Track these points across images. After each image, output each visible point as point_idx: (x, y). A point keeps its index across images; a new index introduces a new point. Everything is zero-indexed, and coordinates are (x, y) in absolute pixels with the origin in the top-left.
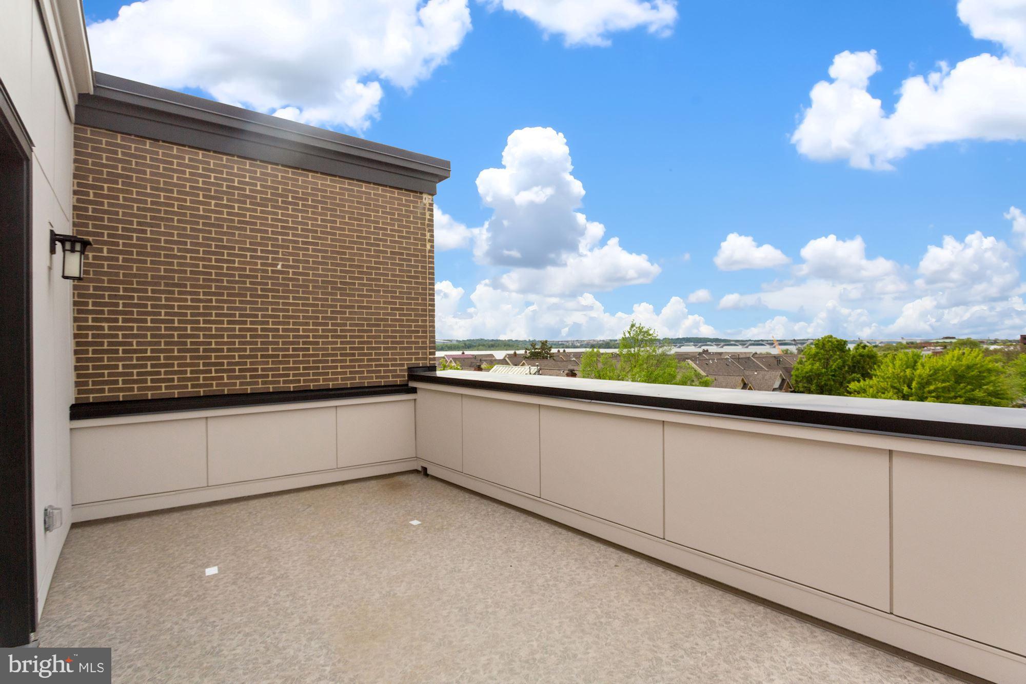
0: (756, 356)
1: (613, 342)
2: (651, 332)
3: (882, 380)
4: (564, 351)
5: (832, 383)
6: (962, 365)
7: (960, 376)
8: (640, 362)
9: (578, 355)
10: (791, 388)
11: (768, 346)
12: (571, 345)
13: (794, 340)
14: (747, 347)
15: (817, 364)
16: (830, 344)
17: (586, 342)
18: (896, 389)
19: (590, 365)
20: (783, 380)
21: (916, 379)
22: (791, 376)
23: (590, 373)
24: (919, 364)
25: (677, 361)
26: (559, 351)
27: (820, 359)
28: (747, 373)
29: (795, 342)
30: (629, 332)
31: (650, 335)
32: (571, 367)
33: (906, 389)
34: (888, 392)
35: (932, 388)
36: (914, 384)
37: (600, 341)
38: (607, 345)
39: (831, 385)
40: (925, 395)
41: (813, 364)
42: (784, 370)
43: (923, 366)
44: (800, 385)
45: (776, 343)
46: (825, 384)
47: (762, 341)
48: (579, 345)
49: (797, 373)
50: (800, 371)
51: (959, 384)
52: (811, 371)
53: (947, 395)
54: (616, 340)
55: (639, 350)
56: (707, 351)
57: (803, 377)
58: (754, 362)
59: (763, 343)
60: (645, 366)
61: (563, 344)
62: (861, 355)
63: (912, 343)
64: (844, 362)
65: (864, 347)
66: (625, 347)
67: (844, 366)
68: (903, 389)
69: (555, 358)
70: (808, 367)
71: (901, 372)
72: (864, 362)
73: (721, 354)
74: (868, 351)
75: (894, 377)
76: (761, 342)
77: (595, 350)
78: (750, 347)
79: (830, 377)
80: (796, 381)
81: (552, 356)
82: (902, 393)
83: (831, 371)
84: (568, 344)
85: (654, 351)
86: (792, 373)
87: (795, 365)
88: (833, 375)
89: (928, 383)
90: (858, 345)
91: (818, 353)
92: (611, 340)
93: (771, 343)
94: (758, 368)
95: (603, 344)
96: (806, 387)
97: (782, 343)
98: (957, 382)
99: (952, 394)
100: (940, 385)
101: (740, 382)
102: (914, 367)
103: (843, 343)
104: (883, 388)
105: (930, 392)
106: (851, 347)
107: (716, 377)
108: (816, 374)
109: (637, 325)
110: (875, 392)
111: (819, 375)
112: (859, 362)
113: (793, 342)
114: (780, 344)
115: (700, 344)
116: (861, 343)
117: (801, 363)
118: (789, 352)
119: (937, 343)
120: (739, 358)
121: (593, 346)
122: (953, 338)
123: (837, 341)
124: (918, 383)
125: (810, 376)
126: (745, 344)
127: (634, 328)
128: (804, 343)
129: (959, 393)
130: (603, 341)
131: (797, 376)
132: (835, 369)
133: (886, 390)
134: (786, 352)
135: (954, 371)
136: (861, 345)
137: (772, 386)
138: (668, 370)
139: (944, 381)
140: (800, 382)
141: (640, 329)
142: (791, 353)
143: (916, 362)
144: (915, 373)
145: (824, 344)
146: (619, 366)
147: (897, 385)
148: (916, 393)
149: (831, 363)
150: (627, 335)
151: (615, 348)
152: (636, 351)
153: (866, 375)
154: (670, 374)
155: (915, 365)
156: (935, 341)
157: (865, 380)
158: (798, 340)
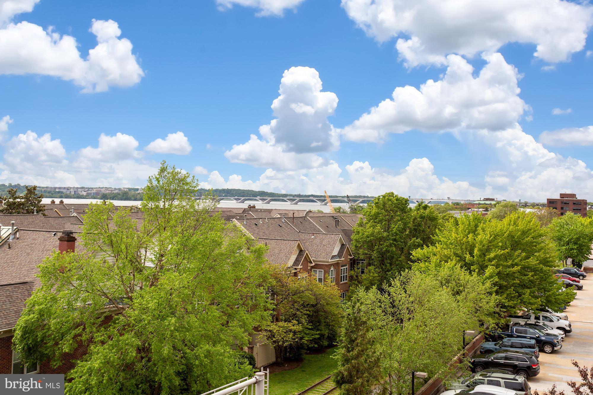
0: (311, 215)
1: (133, 192)
2: (189, 180)
3: (445, 246)
4: (62, 202)
5: (394, 249)
6: (518, 230)
7: (516, 242)
8: (172, 222)
9: (81, 209)
10: (351, 256)
11: (319, 203)
12: (73, 193)
13: (348, 197)
14: (296, 204)
15: (379, 227)
16: (390, 203)
17: (95, 191)
18: (458, 257)
19: (96, 226)
20: (343, 245)
21: (477, 245)
22: (351, 240)
23: (96, 237)
24: (479, 228)
25: (223, 221)
26: (53, 202)
27: (381, 221)
28: (303, 236)
29: (349, 199)
30: (158, 179)
31: (187, 184)
32: (69, 227)
33: (468, 257)
34: (451, 260)
35: (492, 255)
36: (476, 251)
37: (115, 189)
38: (125, 195)
39: (392, 251)
40: (486, 264)
41: (374, 227)
42: (343, 234)
43: (483, 230)
44: (361, 251)
45: (328, 200)
46: (386, 250)
47: (312, 196)
48: (85, 194)
49: (357, 237)
50: (360, 234)
51: (515, 250)
52: (372, 235)
53: (505, 263)
54: (137, 189)
55: (171, 205)
56: (254, 207)
57: (364, 242)
58: (310, 223)
59: (315, 199)
60: (179, 229)
61: (62, 192)
62: (422, 217)
63: (458, 204)
64: (405, 224)
65: (425, 207)
66: (151, 199)
67: (404, 229)
68: (466, 257)
69: (46, 213)
70: (369, 230)
71: (464, 237)
72: (426, 224)
73: (270, 211)
74: (430, 212)
75: (457, 243)
76: (311, 198)
77: (108, 202)
78: (299, 203)
79: (391, 242)
80: (356, 246)
81: (41, 210)
82: (465, 261)
83: (393, 235)
84: (68, 193)
85: (192, 207)
86: (352, 237)
87: (355, 227)
88: (395, 240)
89: (488, 250)
90: (419, 205)
91: (378, 213)
92: (130, 189)
93: (322, 199)
94: (316, 232)
95: (119, 194)
96: (366, 254)
97: (335, 200)
98: (514, 249)
99: (510, 263)
100: (500, 252)
101: (296, 248)
102: (474, 231)
103: (404, 202)
104: (446, 256)
105: (490, 260)
106: (412, 206)
107: (268, 241)
108: (377, 239)
109: (170, 170)
110: (438, 261)
111: (381, 239)
112: (419, 225)
113: (346, 199)
114: (333, 201)
115: (243, 198)
116: (422, 203)
117: (361, 225)
118: (341, 210)
119: (480, 204)
120: (294, 218)
121: (104, 197)
122: (493, 200)
123: (397, 200)
124: (480, 250)
125: (370, 241)
126: (294, 200)
127: (166, 173)
128: (356, 201)
129: (516, 261)
130: (120, 189)
131: (357, 241)
132: (395, 233)
133: (449, 258)
134: (338, 210)
135: (511, 236)
136: (422, 206)
137: (331, 253)
138: (212, 235)
139: (502, 248)
140: (360, 247)
141: (174, 174)
142: (344, 212)
143: (476, 226)
144: (477, 239)
145: (384, 204)
146: (141, 227)
147: (459, 252)
148: (478, 261)
149: (393, 226)
150: (155, 183)
151: (135, 200)
152: (167, 206)
153: (427, 241)
154: (214, 241)
155: (476, 230)
156: (477, 202)
157: (428, 247)
158: (352, 197)
